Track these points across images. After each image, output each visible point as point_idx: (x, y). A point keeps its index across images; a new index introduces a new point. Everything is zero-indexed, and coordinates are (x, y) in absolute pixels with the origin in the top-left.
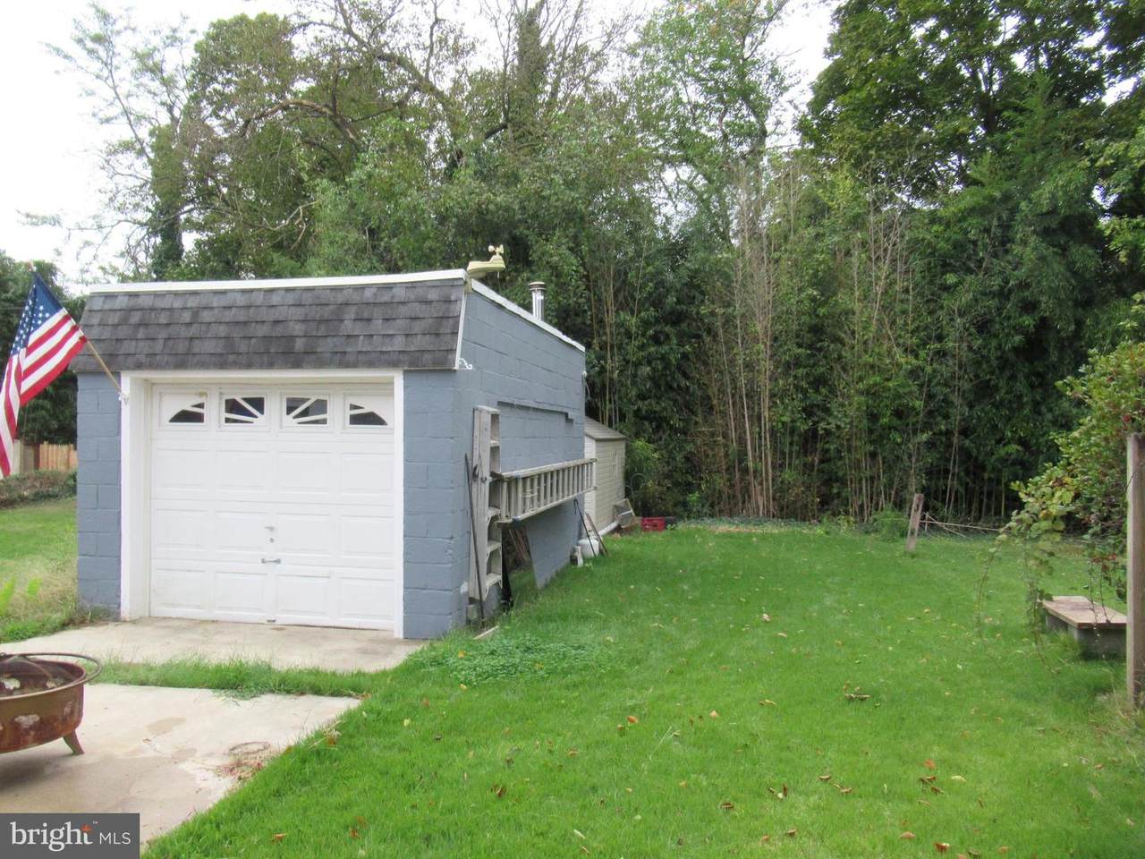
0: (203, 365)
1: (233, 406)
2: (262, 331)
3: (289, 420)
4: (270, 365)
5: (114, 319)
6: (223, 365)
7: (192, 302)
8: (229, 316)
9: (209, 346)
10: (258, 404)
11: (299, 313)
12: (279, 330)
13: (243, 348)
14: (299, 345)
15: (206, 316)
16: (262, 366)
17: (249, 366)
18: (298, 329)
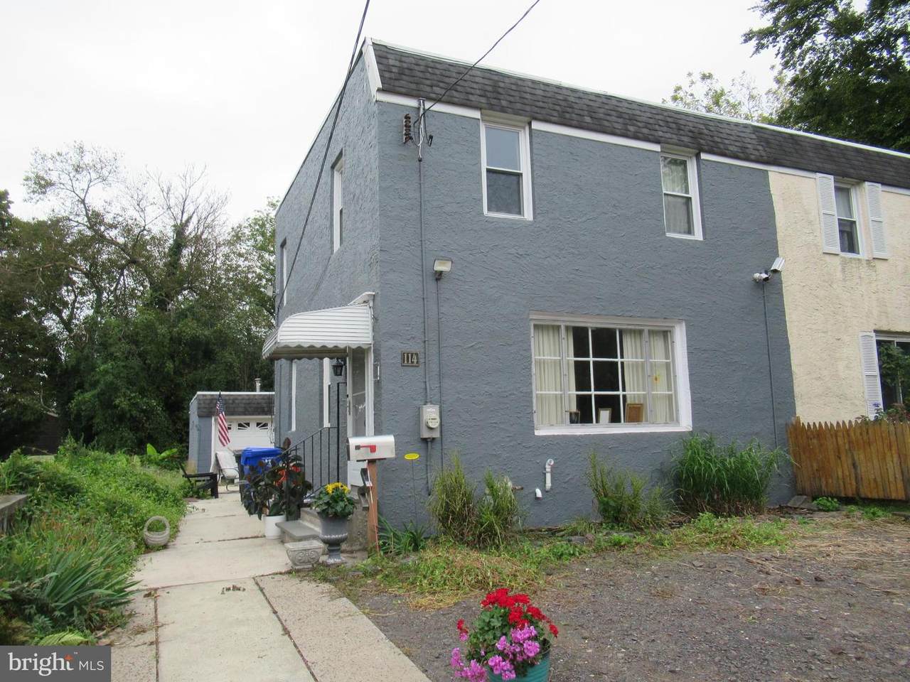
0: (239, 415)
1: (240, 425)
2: (255, 406)
3: (258, 429)
4: (259, 414)
5: (208, 402)
6: (245, 415)
7: (232, 398)
8: (244, 401)
9: (240, 410)
10: (248, 424)
11: (263, 401)
12: (259, 406)
13: (250, 410)
14: (266, 409)
15: (237, 401)
16: (256, 415)
17: (253, 414)
18: (265, 405)
